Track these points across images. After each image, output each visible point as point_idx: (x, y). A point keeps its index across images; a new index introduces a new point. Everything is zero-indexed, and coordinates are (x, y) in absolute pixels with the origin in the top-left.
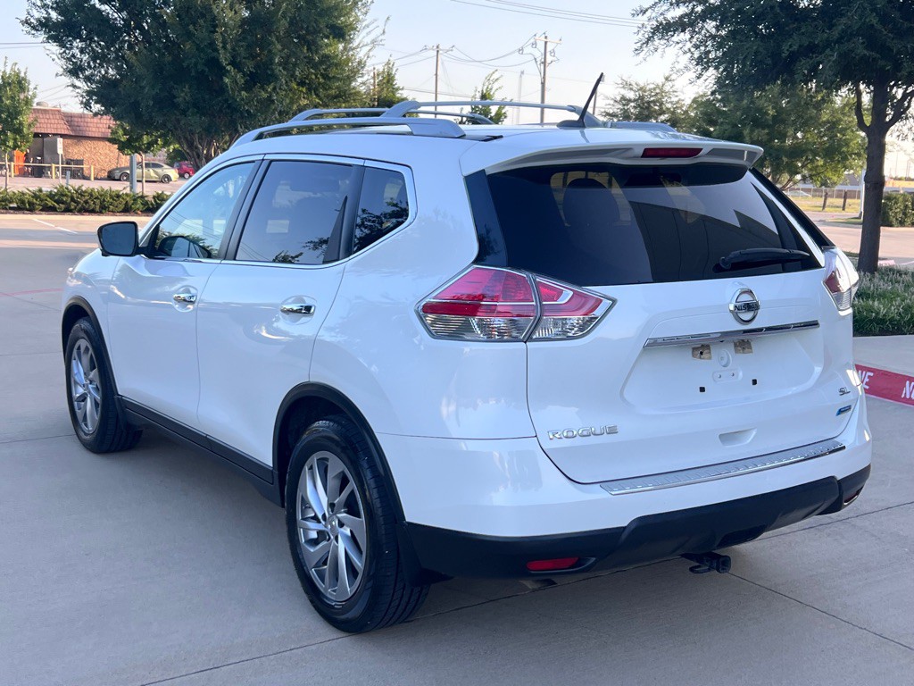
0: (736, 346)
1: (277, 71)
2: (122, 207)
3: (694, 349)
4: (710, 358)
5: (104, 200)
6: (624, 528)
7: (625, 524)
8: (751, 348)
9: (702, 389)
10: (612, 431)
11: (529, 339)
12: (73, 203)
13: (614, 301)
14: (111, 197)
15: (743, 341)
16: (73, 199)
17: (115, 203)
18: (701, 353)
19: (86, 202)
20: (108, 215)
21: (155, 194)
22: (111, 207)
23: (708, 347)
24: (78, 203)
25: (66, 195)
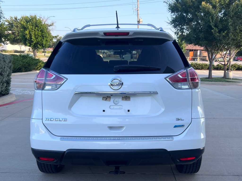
0: (123, 98)
1: (230, 27)
2: (207, 68)
3: (103, 97)
4: (110, 101)
5: (203, 66)
6: (65, 152)
7: (65, 150)
8: (130, 99)
9: (104, 111)
10: (65, 120)
11: (43, 89)
12: (194, 67)
13: (67, 79)
14: (205, 65)
15: (126, 96)
16: (194, 66)
17: (206, 67)
18: (106, 99)
19: (198, 67)
20: (204, 70)
21: (217, 65)
22: (204, 68)
23: (110, 97)
24: (196, 67)
25: (193, 65)
